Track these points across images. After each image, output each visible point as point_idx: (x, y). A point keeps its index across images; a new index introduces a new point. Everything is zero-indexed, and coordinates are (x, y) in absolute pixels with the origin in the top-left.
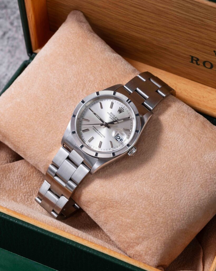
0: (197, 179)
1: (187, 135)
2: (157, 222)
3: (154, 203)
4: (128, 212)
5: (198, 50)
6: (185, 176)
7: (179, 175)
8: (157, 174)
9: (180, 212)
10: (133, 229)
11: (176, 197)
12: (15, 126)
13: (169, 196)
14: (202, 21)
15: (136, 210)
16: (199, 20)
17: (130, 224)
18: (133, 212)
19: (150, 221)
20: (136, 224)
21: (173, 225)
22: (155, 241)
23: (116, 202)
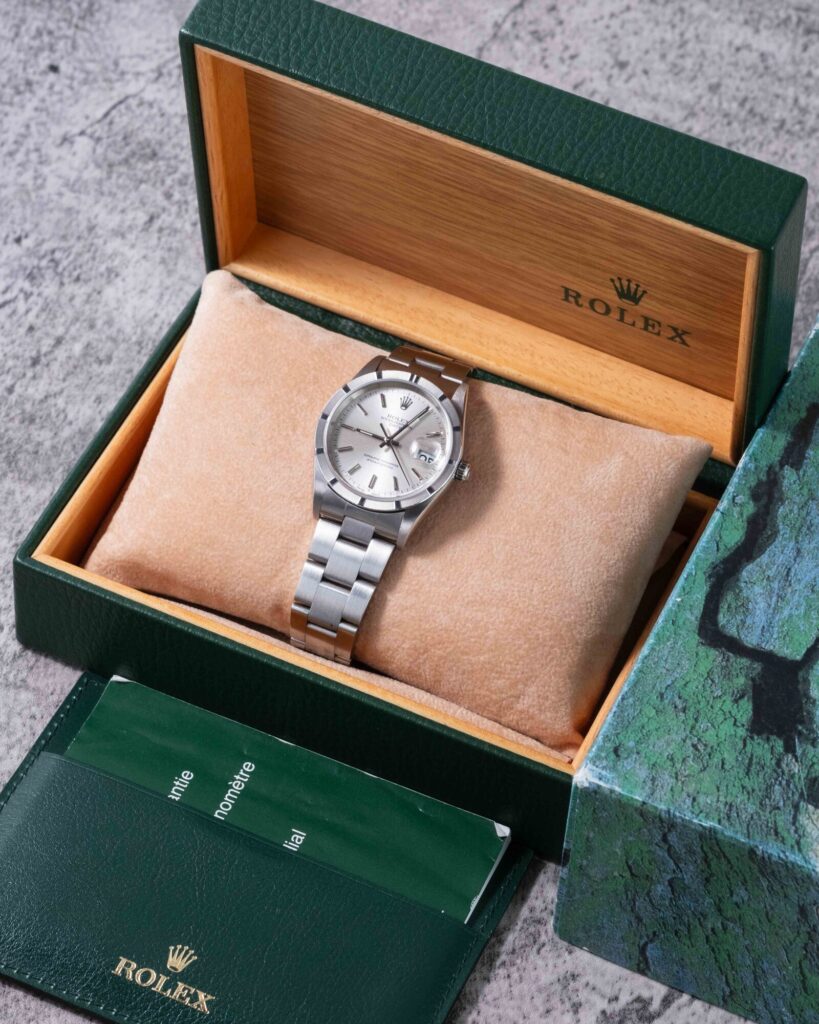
0: (588, 529)
1: (537, 448)
2: (541, 640)
3: (520, 605)
4: (475, 642)
5: (579, 276)
6: (562, 531)
7: (550, 533)
8: (507, 547)
9: (579, 604)
10: (499, 670)
11: (561, 578)
12: (182, 550)
13: (546, 581)
14: (585, 219)
15: (490, 632)
16: (579, 216)
17: (489, 663)
18: (487, 637)
19: (525, 643)
20: (501, 658)
21: (573, 636)
22: (550, 677)
23: (446, 630)
